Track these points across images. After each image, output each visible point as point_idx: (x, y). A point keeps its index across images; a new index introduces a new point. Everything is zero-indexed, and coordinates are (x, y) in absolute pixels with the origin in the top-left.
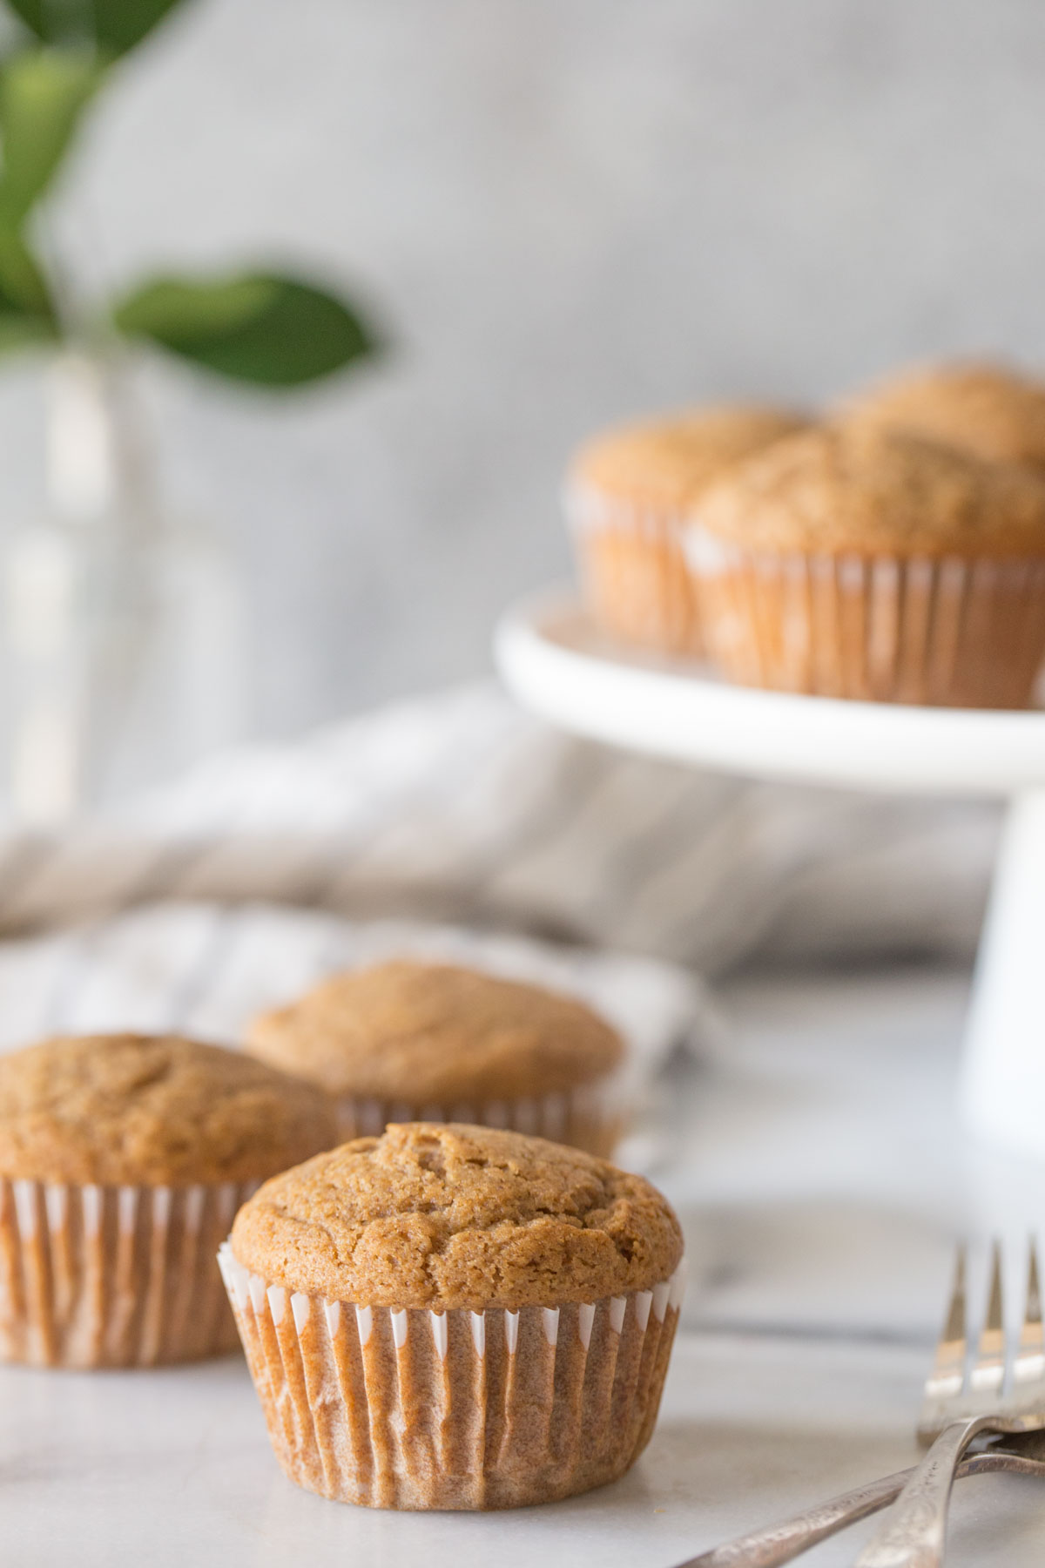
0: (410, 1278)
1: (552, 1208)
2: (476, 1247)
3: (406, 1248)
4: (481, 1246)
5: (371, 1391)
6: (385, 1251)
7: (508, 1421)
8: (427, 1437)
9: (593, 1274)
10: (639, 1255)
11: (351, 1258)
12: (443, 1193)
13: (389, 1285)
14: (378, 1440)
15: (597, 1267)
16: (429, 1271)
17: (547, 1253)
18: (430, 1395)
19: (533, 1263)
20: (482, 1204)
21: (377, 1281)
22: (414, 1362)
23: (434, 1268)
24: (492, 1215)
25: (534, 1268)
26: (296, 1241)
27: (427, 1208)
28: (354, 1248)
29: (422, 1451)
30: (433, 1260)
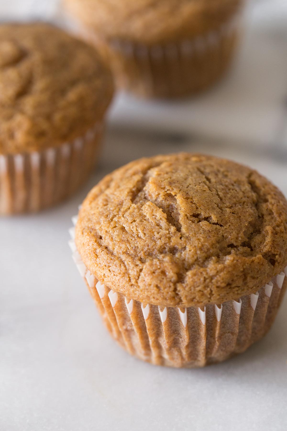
0: (168, 296)
1: (235, 244)
2: (200, 279)
3: (165, 281)
4: (202, 279)
5: (150, 333)
6: (154, 282)
7: (217, 342)
8: (178, 348)
9: (258, 282)
10: (279, 261)
11: (137, 282)
12: (181, 242)
13: (157, 299)
14: (154, 347)
15: (259, 278)
16: (177, 292)
17: (235, 278)
18: (179, 334)
19: (229, 285)
20: (201, 249)
21: (151, 297)
22: (171, 323)
23: (179, 291)
24: (206, 255)
25: (229, 287)
26: (109, 266)
27: (173, 251)
28: (139, 278)
29: (176, 353)
30: (179, 287)
